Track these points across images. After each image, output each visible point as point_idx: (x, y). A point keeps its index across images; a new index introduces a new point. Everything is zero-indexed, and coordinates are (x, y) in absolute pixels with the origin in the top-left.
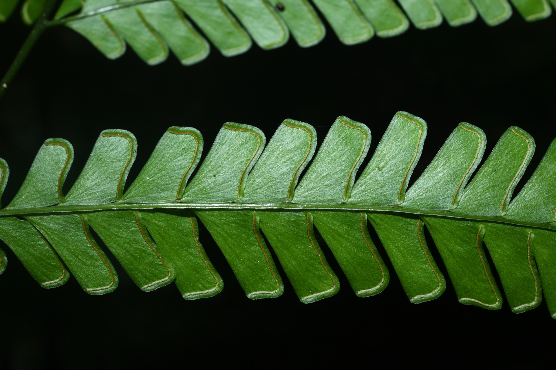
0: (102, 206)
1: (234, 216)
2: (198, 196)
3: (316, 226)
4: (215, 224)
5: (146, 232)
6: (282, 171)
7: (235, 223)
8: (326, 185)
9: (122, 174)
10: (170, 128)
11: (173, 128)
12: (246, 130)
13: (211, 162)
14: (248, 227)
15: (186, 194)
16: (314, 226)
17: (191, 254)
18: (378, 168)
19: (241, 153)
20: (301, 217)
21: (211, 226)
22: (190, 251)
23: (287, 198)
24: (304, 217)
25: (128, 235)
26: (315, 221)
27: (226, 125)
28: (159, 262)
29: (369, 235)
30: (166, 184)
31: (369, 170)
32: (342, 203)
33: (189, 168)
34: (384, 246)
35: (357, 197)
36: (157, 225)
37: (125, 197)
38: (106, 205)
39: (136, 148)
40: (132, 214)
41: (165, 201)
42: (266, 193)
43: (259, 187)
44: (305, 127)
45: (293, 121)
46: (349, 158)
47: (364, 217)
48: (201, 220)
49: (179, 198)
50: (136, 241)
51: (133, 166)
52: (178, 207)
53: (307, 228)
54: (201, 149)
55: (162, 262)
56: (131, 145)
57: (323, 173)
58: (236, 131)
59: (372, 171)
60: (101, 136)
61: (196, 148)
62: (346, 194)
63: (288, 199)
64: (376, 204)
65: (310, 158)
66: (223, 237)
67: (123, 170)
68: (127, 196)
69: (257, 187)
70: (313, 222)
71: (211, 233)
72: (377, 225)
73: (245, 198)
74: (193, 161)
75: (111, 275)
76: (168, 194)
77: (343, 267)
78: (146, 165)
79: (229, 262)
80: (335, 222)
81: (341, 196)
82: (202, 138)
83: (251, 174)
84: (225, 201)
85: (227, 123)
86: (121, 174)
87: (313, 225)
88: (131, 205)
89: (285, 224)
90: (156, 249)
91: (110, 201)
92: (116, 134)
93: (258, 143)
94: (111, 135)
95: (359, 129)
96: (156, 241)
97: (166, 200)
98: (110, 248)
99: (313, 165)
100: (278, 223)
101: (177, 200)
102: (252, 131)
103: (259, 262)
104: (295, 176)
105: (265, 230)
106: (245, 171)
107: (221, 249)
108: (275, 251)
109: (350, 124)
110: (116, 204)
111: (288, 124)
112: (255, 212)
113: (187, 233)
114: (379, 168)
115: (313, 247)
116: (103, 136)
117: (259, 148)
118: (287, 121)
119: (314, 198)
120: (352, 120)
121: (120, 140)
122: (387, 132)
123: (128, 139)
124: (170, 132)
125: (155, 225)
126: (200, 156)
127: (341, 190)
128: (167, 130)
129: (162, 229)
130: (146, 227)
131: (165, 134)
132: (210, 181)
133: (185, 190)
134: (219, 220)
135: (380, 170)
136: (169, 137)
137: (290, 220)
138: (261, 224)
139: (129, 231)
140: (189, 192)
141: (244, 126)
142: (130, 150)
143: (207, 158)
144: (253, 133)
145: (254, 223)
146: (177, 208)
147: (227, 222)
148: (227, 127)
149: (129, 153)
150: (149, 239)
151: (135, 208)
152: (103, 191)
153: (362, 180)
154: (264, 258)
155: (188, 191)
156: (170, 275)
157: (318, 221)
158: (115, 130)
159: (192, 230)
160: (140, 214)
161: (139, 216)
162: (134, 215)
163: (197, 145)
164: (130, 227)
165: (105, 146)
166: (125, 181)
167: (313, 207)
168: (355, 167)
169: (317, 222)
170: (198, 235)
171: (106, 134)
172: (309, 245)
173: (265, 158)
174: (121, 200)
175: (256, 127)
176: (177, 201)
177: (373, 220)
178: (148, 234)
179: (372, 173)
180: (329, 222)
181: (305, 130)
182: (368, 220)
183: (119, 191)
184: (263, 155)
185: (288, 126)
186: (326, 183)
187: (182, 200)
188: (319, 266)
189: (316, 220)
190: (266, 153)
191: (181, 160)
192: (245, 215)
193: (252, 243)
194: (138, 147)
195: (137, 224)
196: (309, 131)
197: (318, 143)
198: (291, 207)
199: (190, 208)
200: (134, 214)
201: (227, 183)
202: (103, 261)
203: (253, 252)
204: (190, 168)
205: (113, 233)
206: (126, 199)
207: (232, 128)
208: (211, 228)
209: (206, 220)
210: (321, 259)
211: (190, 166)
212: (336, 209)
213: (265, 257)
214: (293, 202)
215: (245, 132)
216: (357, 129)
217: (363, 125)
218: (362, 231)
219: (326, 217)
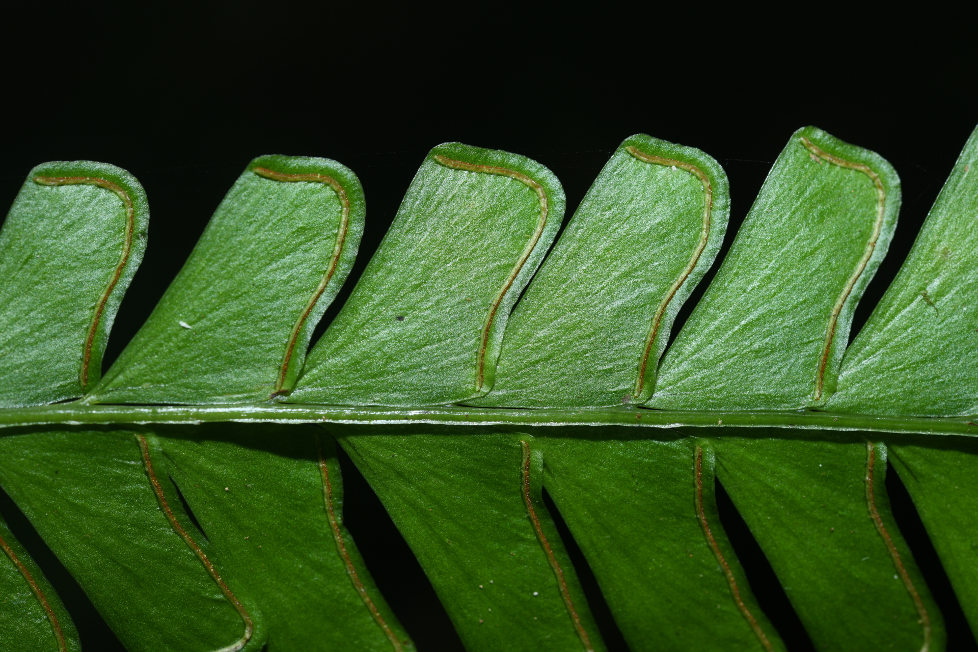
0: (32, 414)
1: (461, 451)
2: (347, 384)
3: (724, 480)
4: (400, 475)
5: (177, 498)
6: (617, 303)
7: (463, 470)
8: (757, 352)
9: (97, 309)
10: (256, 160)
11: (266, 160)
12: (504, 170)
13: (391, 272)
14: (505, 482)
15: (306, 377)
16: (717, 481)
17: (319, 568)
18: (925, 295)
19: (486, 244)
20: (675, 452)
21: (386, 478)
22: (314, 556)
23: (633, 391)
24: (685, 452)
25: (114, 508)
26: (721, 464)
27: (440, 153)
28: (216, 593)
29: (888, 511)
30: (245, 344)
31: (896, 304)
32: (807, 408)
33: (317, 293)
34: (935, 545)
35: (853, 390)
36: (211, 477)
37: (106, 385)
38: (46, 410)
39: (143, 223)
40: (129, 440)
41: (239, 399)
42: (564, 374)
43: (544, 354)
44: (692, 162)
45: (653, 141)
46: (830, 264)
47: (876, 454)
48: (353, 460)
49: (283, 388)
50: (141, 527)
51: (132, 284)
52: (280, 418)
53: (694, 486)
54: (358, 229)
55: (223, 593)
56: (129, 215)
57: (748, 312)
58: (470, 172)
59: (904, 307)
60: (29, 185)
61: (342, 226)
62: (822, 378)
63: (636, 394)
64: (915, 410)
65: (705, 264)
66: (424, 516)
67: (103, 296)
68: (115, 381)
69: (535, 357)
70: (715, 469)
71: (383, 503)
72: (915, 478)
73: (499, 389)
74: (330, 268)
75: (57, 634)
76: (249, 376)
77: (804, 612)
78: (178, 282)
79: (438, 593)
80: (785, 470)
81: (805, 387)
82: (362, 195)
83: (518, 314)
84: (434, 400)
85: (444, 146)
86: (93, 308)
87: (713, 479)
88: (128, 410)
89: (623, 473)
90: (205, 551)
91: (59, 396)
92: (79, 178)
93: (539, 213)
94: (63, 178)
95: (863, 168)
96: (204, 528)
97: (240, 396)
98: (57, 550)
99: (715, 284)
100: (602, 471)
101: (279, 397)
102: (520, 171)
103: (536, 594)
104: (659, 321)
105: (560, 493)
106: (499, 303)
107: (415, 552)
108: (587, 558)
109: (833, 153)
110: (79, 408)
111: (639, 153)
112: (530, 438)
113: (304, 501)
114: (926, 297)
115: (709, 547)
116: (37, 183)
117: (544, 226)
118: (634, 143)
119: (719, 391)
120: (840, 142)
121: (93, 197)
122: (952, 179)
123: (119, 193)
124: (257, 174)
125: (204, 475)
126: (352, 252)
127: (807, 365)
128: (248, 168)
129: (227, 489)
130: (174, 483)
131: (241, 180)
132: (383, 334)
133: (304, 365)
134: (410, 459)
135: (931, 304)
136: (255, 190)
137: (641, 462)
138: (546, 475)
139: (118, 493)
140: (315, 371)
141: (497, 156)
142: (124, 229)
143: (375, 261)
144: (525, 180)
145: (524, 472)
146: (278, 421)
147: (436, 466)
148: (440, 160)
149: (121, 240)
150: (183, 521)
151: (141, 420)
152: (37, 364)
153: (873, 335)
154: (552, 580)
155: (314, 366)
156: (247, 635)
157: (728, 465)
158: (76, 163)
159: (322, 491)
160: (154, 441)
161: (153, 446)
162: (137, 443)
163: (344, 218)
164: (121, 480)
165: (42, 217)
166: (108, 330)
167: (717, 423)
168: (849, 292)
169: (726, 470)
170: (342, 506)
171: (47, 174)
172: (699, 543)
173: (562, 262)
174: (94, 394)
175: (533, 158)
176: (277, 400)
177: (903, 463)
178: (181, 504)
179: (904, 312)
180: (763, 469)
181: (693, 171)
182: (889, 463)
183: (87, 363)
184: (556, 252)
185: (637, 159)
186: (756, 346)
187: (296, 394)
188: (728, 607)
189: (724, 463)
190: (566, 247)
191: (291, 267)
192: (496, 445)
193: (517, 535)
194: (151, 222)
195: (147, 473)
196: (705, 174)
197: (732, 213)
198: (647, 423)
199: (319, 421)
200: (136, 439)
201: (440, 341)
202: (31, 589)
203: (520, 562)
204: (321, 293)
205: (68, 501)
206: (109, 391)
207: (457, 163)
208: (384, 485)
209: (369, 460)
210: (733, 585)
211: (321, 286)
212: (790, 427)
213: (556, 577)
214: (652, 403)
215: (498, 175)
216: (857, 171)
217: (875, 157)
218: (868, 497)
219: (754, 452)
